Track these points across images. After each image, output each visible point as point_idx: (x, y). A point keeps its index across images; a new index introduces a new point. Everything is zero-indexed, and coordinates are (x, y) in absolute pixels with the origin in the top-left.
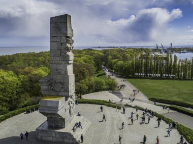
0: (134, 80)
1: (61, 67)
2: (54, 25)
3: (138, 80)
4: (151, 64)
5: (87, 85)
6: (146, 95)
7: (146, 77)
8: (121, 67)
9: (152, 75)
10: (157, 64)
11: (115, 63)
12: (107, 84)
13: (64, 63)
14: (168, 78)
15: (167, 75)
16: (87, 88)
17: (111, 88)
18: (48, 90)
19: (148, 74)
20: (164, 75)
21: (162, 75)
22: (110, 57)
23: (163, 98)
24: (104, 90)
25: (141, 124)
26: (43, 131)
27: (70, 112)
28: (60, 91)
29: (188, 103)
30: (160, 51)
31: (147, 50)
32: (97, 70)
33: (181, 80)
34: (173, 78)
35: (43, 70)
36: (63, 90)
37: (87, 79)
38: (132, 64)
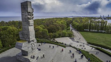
0: (83, 33)
3: (85, 32)
5: (58, 34)
6: (86, 40)
8: (78, 26)
9: (93, 30)
10: (96, 25)
11: (75, 24)
13: (27, 25)
14: (101, 32)
15: (101, 31)
18: (22, 37)
19: (91, 30)
20: (99, 31)
22: (74, 21)
23: (95, 43)
26: (19, 56)
27: (32, 48)
30: (102, 18)
31: (95, 18)
32: (67, 27)
33: (108, 33)
34: (104, 33)
35: (40, 26)
38: (83, 25)
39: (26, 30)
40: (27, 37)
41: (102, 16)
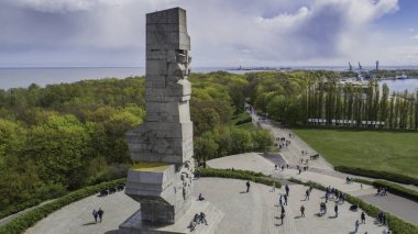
0: (306, 132)
1: (167, 108)
2: (154, 28)
3: (313, 131)
4: (339, 100)
5: (216, 142)
6: (329, 160)
7: (328, 126)
8: (282, 107)
9: (341, 122)
10: (351, 102)
11: (269, 99)
12: (256, 139)
13: (172, 99)
14: (371, 128)
15: (369, 123)
16: (216, 146)
17: (263, 146)
18: (143, 151)
19: (334, 121)
20: (364, 122)
21: (359, 122)
22: (260, 88)
23: (362, 167)
24: (249, 150)
25: (319, 215)
26: (132, 229)
27: (184, 194)
28: (164, 154)
29: (410, 175)
30: (356, 75)
31: (330, 75)
32: (236, 113)
33: (395, 131)
34: (381, 129)
35: (132, 112)
36: (170, 151)
37: (216, 130)
38: (303, 100)
39: (165, 119)
40: (169, 147)
41: (355, 65)
